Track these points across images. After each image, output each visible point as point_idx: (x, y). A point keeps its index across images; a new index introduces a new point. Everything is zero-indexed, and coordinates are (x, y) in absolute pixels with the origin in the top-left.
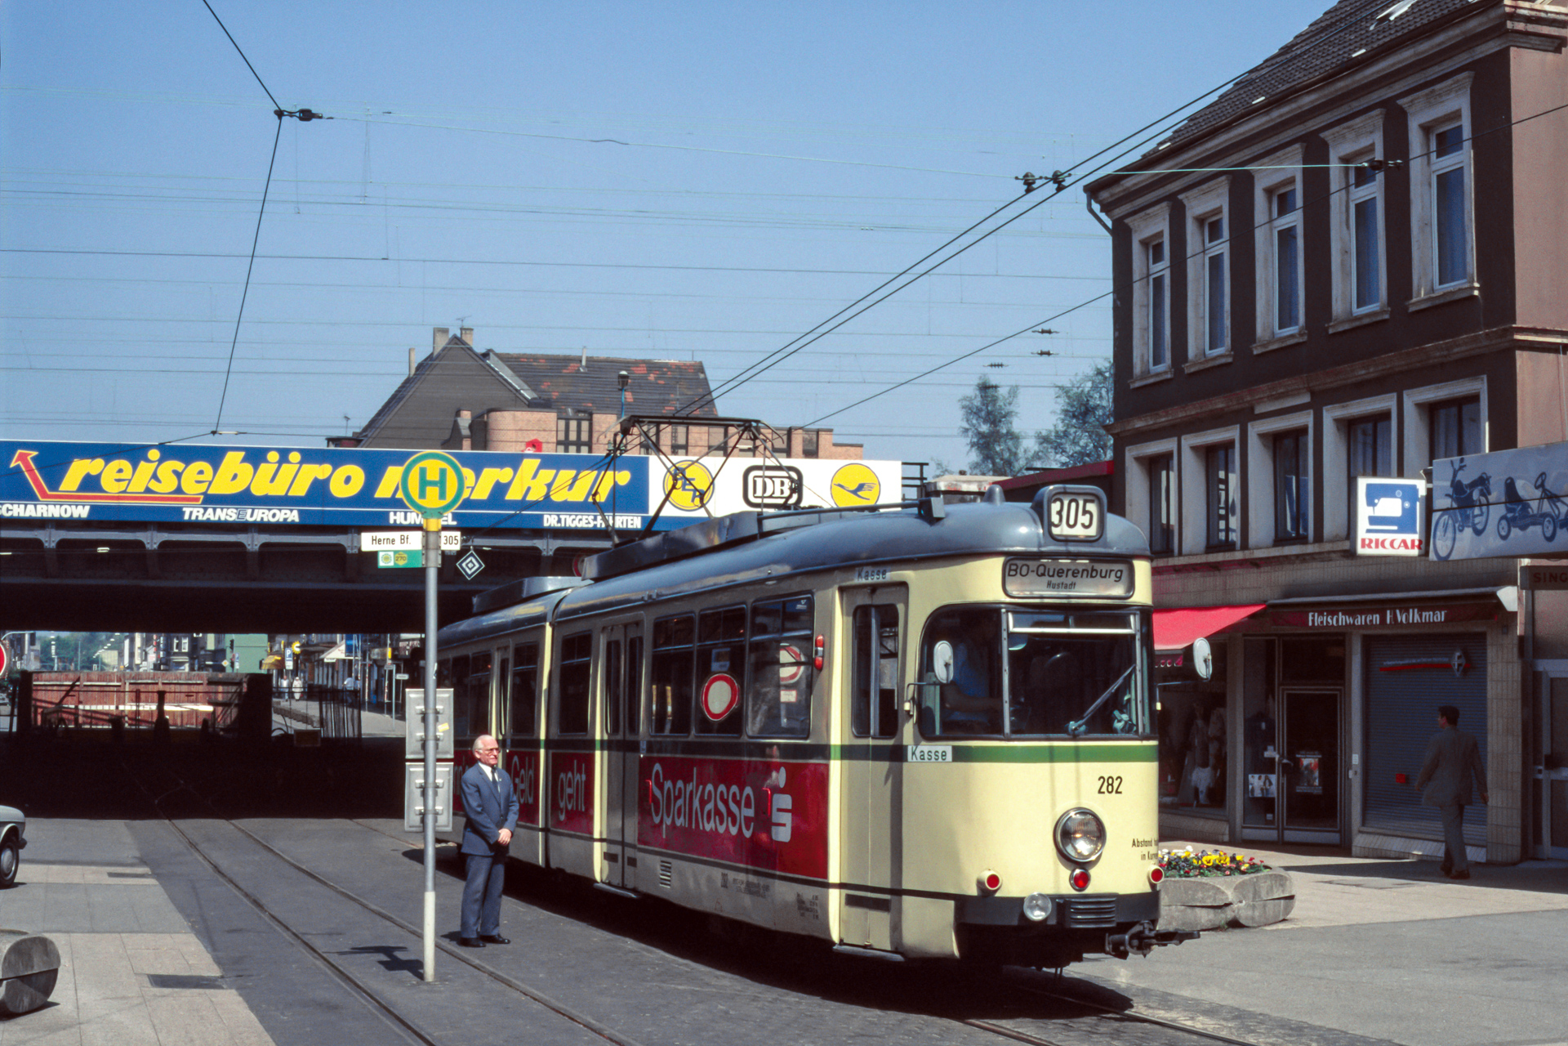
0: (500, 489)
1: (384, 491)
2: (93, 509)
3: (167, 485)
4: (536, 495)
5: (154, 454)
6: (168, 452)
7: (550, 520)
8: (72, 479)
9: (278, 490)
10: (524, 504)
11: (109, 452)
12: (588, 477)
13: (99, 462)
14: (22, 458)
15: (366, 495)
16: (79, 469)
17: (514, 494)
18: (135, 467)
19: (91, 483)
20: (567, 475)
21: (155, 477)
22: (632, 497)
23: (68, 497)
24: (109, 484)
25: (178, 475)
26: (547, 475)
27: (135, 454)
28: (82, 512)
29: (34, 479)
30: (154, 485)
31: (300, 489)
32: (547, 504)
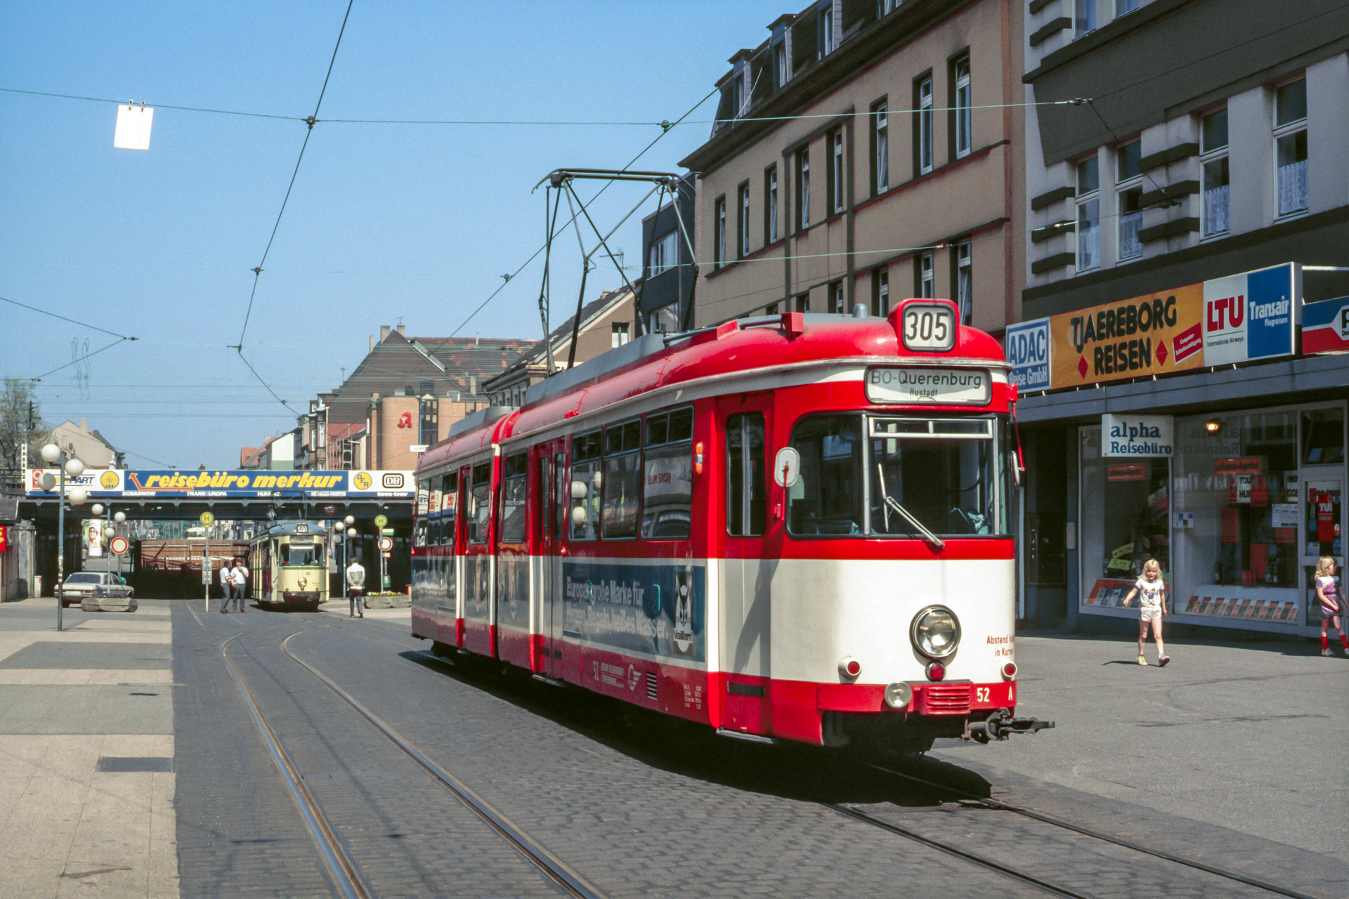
0: (296, 483)
1: (255, 485)
2: (157, 493)
3: (181, 484)
4: (309, 485)
5: (177, 474)
6: (182, 473)
7: (314, 494)
8: (149, 483)
9: (219, 485)
10: (305, 488)
11: (162, 473)
12: (327, 478)
13: (159, 477)
14: (133, 476)
15: (250, 486)
16: (152, 479)
17: (301, 485)
18: (171, 478)
19: (156, 484)
20: (320, 478)
21: (177, 481)
22: (342, 485)
23: (149, 489)
24: (162, 484)
25: (185, 481)
26: (313, 478)
27: (171, 474)
28: (153, 494)
29: (136, 482)
30: (177, 484)
31: (227, 485)
32: (313, 488)
